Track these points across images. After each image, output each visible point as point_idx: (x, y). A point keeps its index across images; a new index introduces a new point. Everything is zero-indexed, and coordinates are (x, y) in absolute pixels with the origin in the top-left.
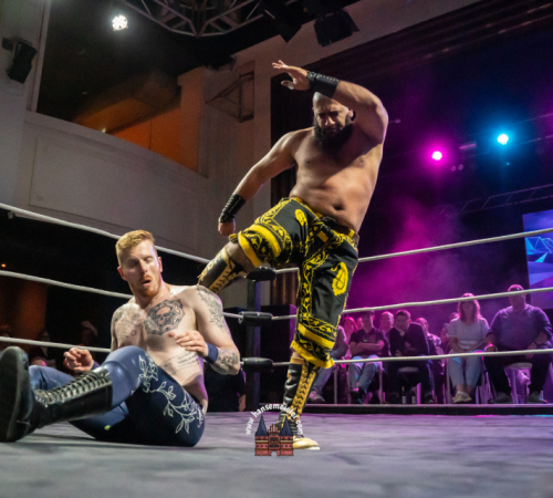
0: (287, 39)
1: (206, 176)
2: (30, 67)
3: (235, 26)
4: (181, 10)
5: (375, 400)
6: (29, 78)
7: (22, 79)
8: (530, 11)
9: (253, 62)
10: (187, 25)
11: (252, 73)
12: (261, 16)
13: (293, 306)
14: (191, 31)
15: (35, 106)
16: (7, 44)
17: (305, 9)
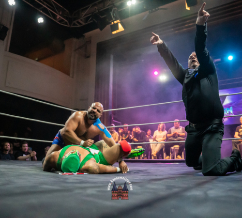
0: (101, 29)
1: (73, 77)
3: (84, 24)
4: (64, 17)
6: (6, 39)
7: (3, 39)
8: (186, 26)
9: (91, 37)
10: (66, 22)
11: (90, 41)
12: (92, 21)
14: (67, 25)
15: (8, 50)
17: (107, 20)
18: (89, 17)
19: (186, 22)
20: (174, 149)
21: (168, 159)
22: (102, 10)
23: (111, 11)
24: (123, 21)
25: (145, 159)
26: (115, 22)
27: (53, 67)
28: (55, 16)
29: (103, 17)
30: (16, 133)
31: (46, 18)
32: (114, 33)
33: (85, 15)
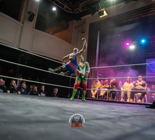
0: (92, 15)
1: (73, 45)
2: (34, 18)
3: (81, 11)
4: (69, 7)
5: (106, 99)
6: (33, 21)
7: (31, 21)
8: (151, 12)
9: (86, 19)
10: (70, 10)
11: (85, 22)
12: (87, 9)
13: (90, 76)
15: (34, 27)
16: (28, 13)
17: (96, 8)
18: (85, 7)
19: (150, 9)
20: (137, 95)
21: (131, 102)
22: (93, 2)
23: (99, 2)
24: (107, 9)
25: (117, 100)
26: (102, 10)
27: (61, 39)
28: (63, 6)
29: (94, 6)
30: (38, 79)
31: (58, 8)
32: (101, 17)
33: (82, 5)
